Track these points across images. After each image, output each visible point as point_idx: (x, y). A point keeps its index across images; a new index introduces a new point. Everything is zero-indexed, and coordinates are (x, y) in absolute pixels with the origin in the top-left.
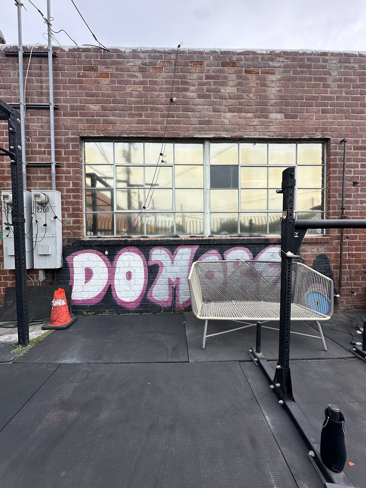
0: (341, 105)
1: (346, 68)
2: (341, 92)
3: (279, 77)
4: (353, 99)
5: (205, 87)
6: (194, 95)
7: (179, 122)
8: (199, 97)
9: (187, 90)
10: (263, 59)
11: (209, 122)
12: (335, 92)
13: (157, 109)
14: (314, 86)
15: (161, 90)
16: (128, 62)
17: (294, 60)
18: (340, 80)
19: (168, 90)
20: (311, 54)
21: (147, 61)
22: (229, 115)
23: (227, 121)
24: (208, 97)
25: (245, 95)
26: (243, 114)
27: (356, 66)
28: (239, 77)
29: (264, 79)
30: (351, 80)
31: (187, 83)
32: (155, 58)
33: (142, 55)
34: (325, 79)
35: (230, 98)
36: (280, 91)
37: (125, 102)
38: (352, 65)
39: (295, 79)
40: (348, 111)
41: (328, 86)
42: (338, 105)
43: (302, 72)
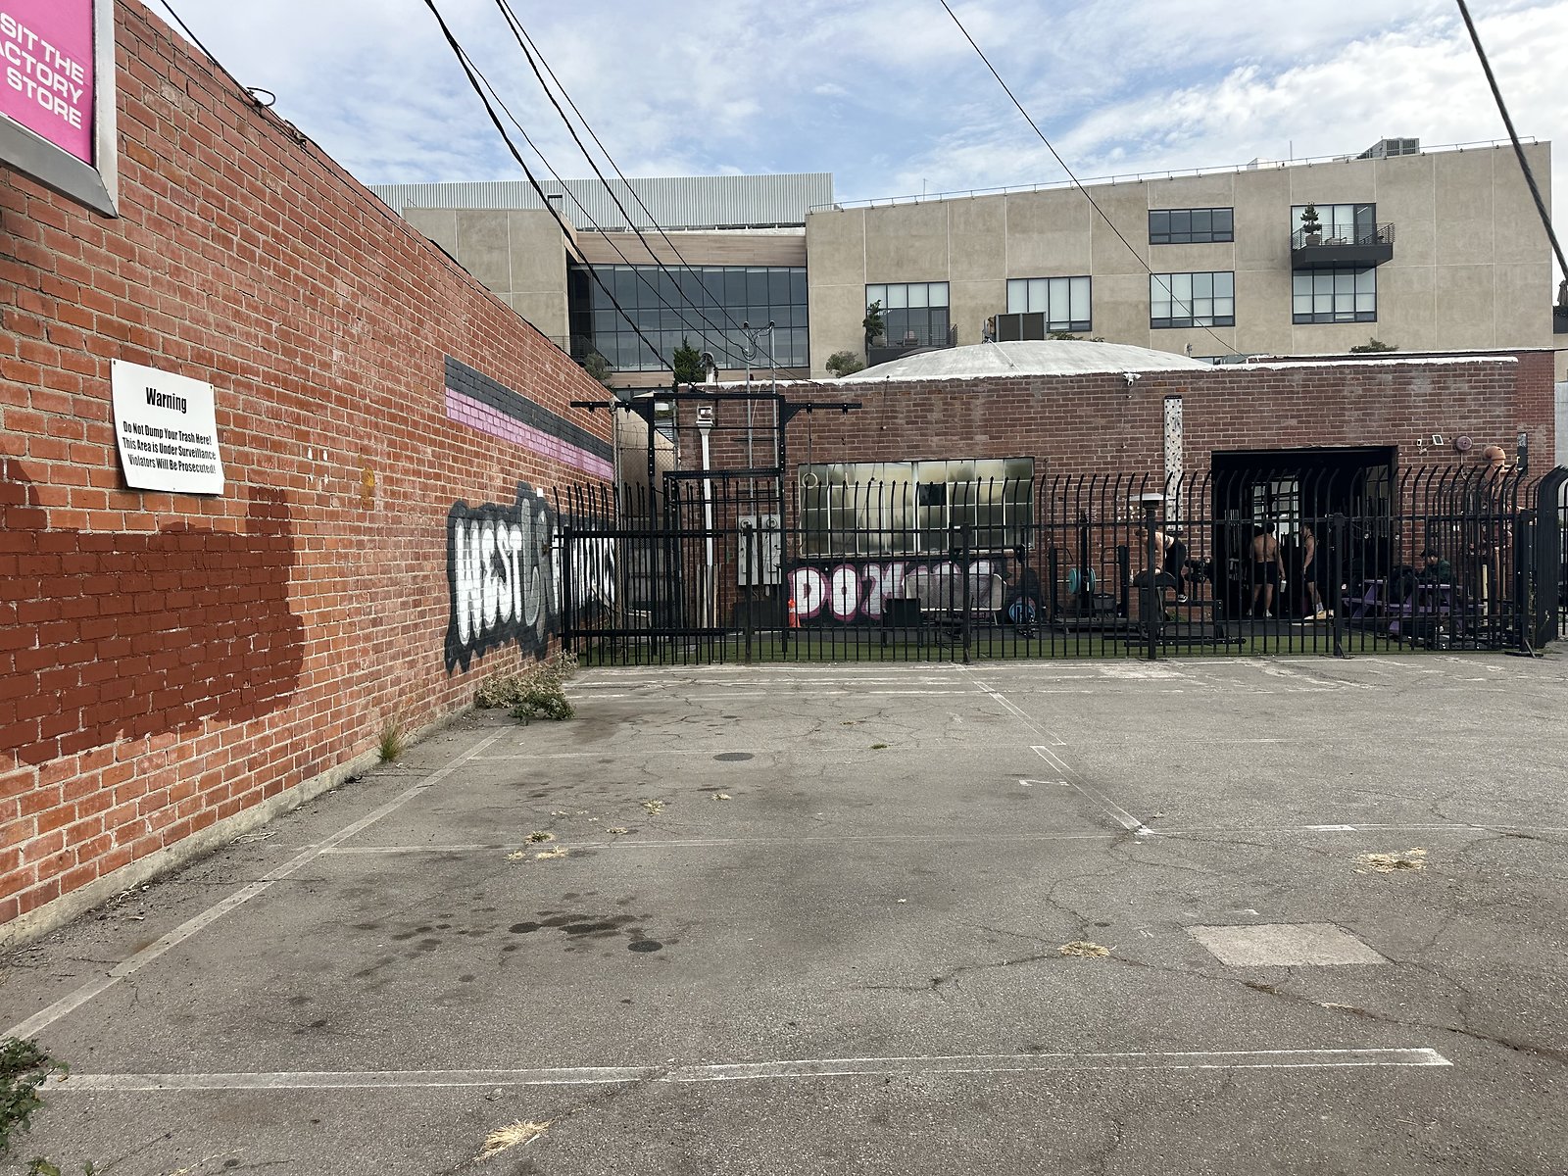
0: (1045, 424)
1: (1049, 389)
2: (1045, 412)
3: (983, 401)
4: (1056, 418)
5: (912, 414)
6: (903, 421)
7: (888, 447)
8: (907, 423)
9: (896, 418)
10: (967, 386)
11: (917, 446)
12: (1039, 413)
13: (868, 436)
14: (1018, 407)
15: (872, 418)
16: (842, 395)
17: (997, 384)
18: (1043, 401)
19: (878, 418)
20: (1014, 378)
21: (859, 392)
22: (936, 439)
23: (934, 444)
24: (917, 423)
25: (950, 419)
26: (949, 437)
27: (1059, 386)
28: (945, 404)
29: (969, 403)
30: (1054, 400)
31: (896, 412)
32: (866, 389)
33: (854, 388)
34: (1028, 401)
35: (936, 423)
36: (984, 414)
37: (838, 431)
38: (1055, 385)
39: (998, 402)
40: (1052, 430)
41: (1032, 407)
42: (1041, 424)
43: (1005, 396)
